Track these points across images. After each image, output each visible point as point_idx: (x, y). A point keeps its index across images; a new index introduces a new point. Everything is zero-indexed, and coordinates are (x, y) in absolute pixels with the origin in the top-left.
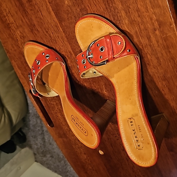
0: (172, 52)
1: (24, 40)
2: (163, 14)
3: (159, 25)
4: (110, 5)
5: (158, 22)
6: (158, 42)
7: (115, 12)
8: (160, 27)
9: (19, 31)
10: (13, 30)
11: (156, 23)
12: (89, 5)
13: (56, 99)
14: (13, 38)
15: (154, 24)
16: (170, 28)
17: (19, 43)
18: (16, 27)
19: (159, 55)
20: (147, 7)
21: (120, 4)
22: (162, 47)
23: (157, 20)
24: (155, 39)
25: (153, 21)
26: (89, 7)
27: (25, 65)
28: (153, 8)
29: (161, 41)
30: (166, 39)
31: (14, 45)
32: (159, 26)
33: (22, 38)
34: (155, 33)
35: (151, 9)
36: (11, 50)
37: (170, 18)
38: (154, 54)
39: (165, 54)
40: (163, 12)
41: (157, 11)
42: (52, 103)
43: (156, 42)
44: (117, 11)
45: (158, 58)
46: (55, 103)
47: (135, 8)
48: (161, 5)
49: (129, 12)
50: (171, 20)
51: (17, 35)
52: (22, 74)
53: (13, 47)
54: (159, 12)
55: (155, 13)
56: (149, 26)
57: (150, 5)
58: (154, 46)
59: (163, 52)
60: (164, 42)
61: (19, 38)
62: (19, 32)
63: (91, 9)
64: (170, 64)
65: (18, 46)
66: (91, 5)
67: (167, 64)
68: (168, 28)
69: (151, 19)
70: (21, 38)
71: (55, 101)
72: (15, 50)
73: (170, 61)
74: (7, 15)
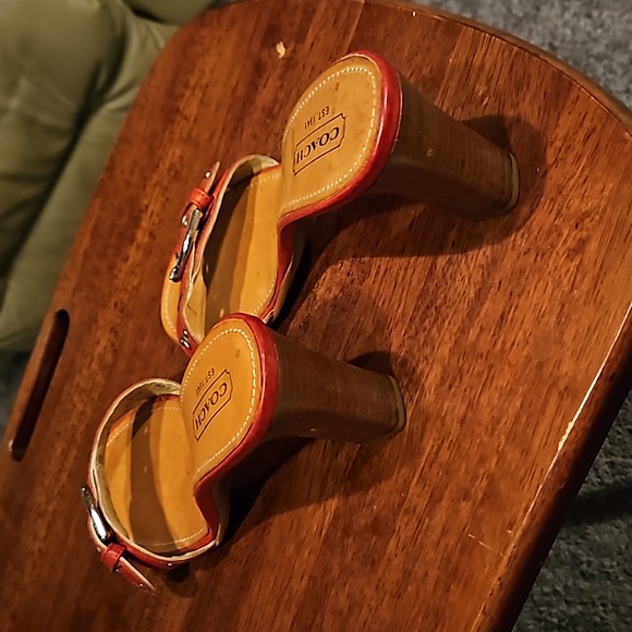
0: (451, 598)
1: (170, 182)
2: (519, 479)
3: (485, 494)
4: (427, 322)
5: (489, 485)
6: (444, 532)
7: (419, 350)
8: (482, 503)
9: (183, 152)
10: (172, 132)
11: (485, 482)
12: (383, 269)
13: (93, 399)
14: (151, 151)
15: (477, 478)
16: (503, 533)
17: (155, 177)
18: (185, 136)
19: (419, 570)
20: (499, 422)
21: (450, 345)
22: (439, 558)
23: (492, 480)
24: (444, 518)
25: (482, 471)
26: (377, 274)
27: (113, 239)
28: (511, 439)
29: (451, 540)
30: (467, 548)
31: (137, 169)
32: (482, 499)
33: (172, 174)
34: (458, 502)
35: (503, 438)
36: (123, 172)
37: (524, 505)
38: (407, 553)
39: (431, 582)
40: (522, 473)
41: (513, 456)
42: (75, 398)
43: (439, 530)
44: (427, 350)
45: (407, 574)
46: (80, 406)
47: (473, 392)
48: (534, 452)
49: (450, 387)
50: (521, 514)
51: (170, 155)
52: (86, 254)
53: (132, 172)
54: (513, 467)
55: (501, 455)
56: (463, 470)
57: (509, 425)
58: (429, 533)
59: (434, 573)
60: (457, 552)
61: (163, 167)
62: (178, 152)
63: (378, 283)
64: (420, 620)
65: (145, 179)
66: (385, 274)
67: (413, 613)
68: (499, 526)
69: (482, 461)
70: (169, 170)
71: (85, 405)
72: (128, 184)
73: (426, 617)
74: (194, 88)
